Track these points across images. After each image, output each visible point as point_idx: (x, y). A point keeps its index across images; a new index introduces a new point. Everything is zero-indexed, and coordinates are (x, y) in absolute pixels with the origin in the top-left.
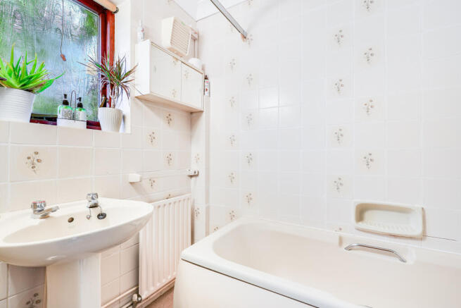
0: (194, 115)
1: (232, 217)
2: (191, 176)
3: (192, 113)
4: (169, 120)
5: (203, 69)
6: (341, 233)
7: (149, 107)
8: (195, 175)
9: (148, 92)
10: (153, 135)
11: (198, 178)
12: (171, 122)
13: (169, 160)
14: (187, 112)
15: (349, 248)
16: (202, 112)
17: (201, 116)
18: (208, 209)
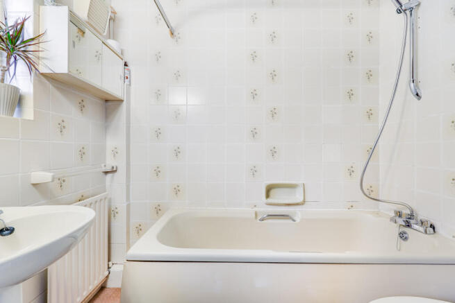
0: (110, 104)
1: (158, 210)
2: (106, 173)
3: (107, 101)
4: (82, 107)
5: (122, 54)
6: (256, 209)
7: (58, 88)
8: (113, 171)
9: (65, 71)
10: (63, 124)
11: (116, 174)
12: (84, 109)
13: (82, 154)
14: (102, 99)
15: (262, 220)
16: (122, 101)
17: (119, 105)
18: (128, 207)
